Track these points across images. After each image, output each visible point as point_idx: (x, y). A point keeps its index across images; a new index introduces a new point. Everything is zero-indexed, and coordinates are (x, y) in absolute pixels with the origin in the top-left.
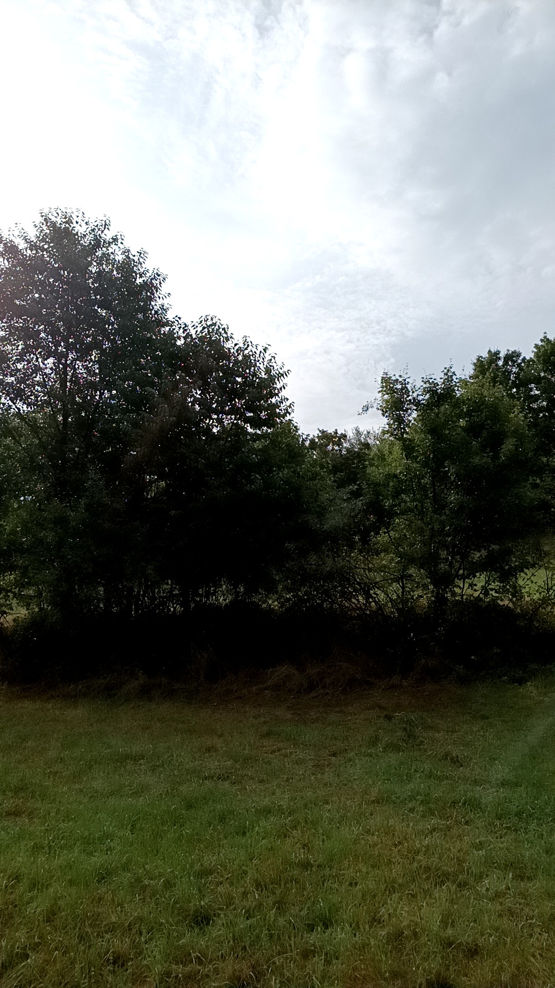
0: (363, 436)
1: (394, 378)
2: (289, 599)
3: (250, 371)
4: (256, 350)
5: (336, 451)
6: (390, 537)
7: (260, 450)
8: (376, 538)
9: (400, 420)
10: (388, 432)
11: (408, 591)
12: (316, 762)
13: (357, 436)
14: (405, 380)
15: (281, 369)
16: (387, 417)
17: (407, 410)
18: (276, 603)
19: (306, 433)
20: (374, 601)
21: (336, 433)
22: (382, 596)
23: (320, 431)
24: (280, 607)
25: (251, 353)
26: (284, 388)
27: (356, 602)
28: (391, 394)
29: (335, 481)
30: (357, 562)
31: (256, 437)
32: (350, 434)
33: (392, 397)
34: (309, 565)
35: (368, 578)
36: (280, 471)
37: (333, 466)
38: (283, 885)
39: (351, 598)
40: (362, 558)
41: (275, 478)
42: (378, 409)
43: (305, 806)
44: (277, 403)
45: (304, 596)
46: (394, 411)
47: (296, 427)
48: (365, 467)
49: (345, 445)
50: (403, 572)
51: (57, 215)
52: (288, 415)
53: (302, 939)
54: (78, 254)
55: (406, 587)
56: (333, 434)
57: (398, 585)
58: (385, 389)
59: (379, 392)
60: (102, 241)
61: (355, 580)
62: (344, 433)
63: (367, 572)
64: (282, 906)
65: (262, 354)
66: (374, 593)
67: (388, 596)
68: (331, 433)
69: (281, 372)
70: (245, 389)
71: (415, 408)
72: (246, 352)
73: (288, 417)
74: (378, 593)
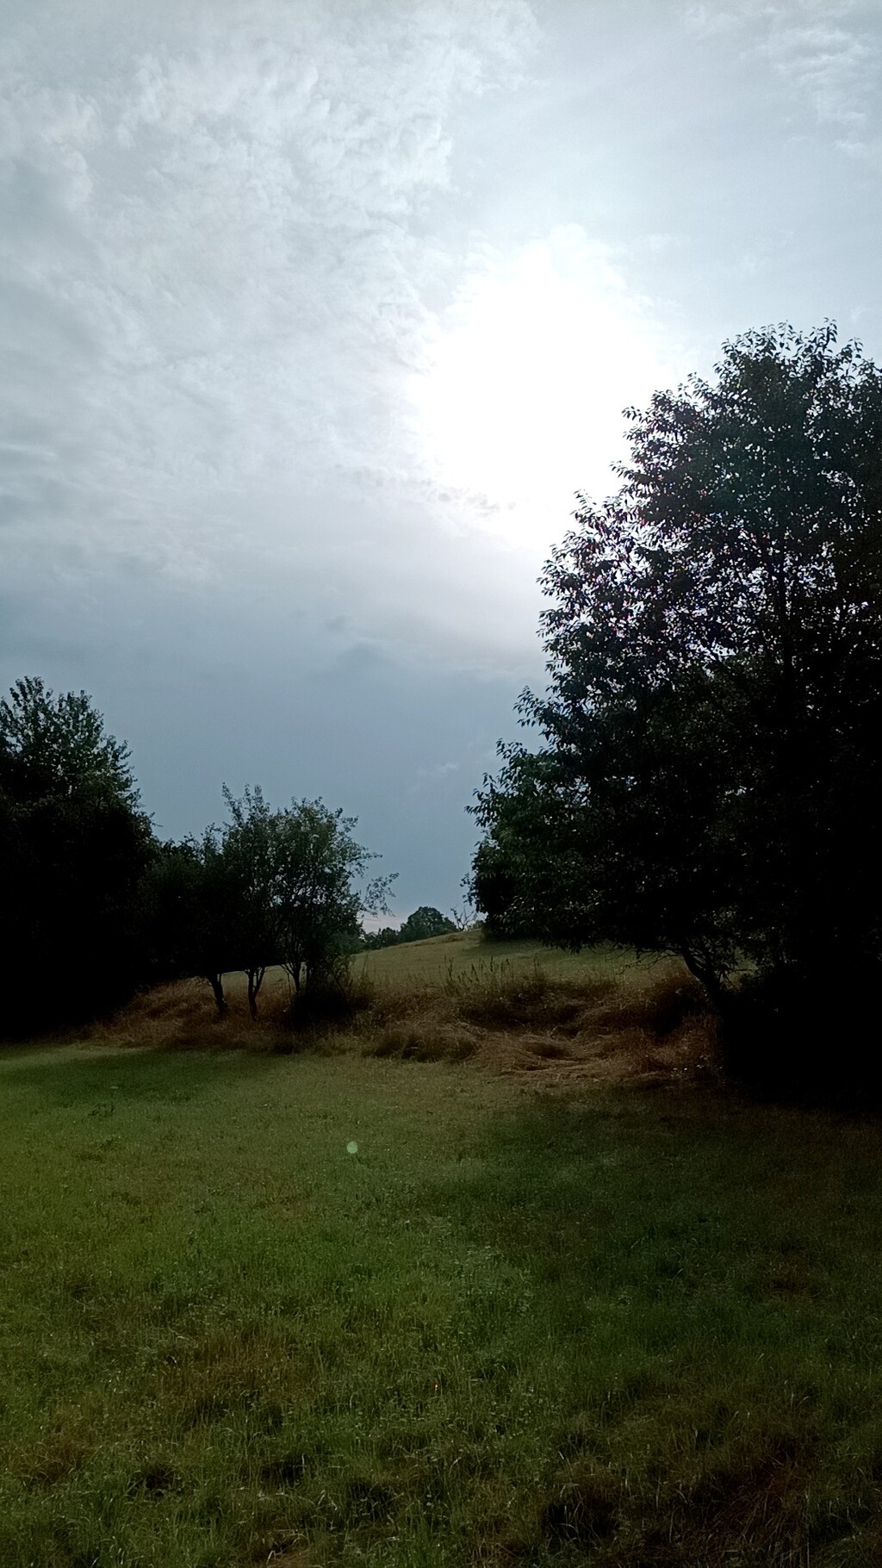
51: (750, 343)
54: (789, 395)
60: (825, 362)
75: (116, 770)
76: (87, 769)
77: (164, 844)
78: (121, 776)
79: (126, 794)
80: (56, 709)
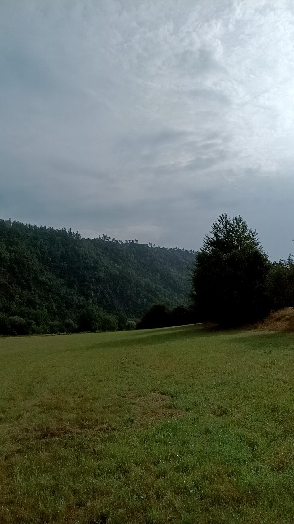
75: (253, 240)
76: (244, 241)
77: (273, 263)
78: (255, 242)
79: (258, 247)
80: (232, 223)
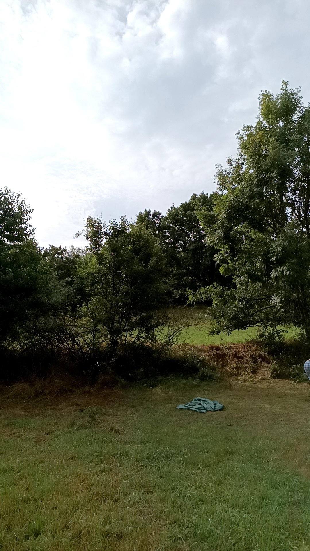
0: (76, 251)
1: (94, 220)
2: (26, 344)
3: (8, 207)
4: (13, 195)
5: (60, 258)
6: (88, 308)
7: (12, 255)
8: (80, 308)
9: (96, 243)
10: (89, 249)
11: (97, 339)
12: (37, 439)
13: (73, 250)
14: (100, 221)
15: (28, 208)
16: (89, 241)
17: (100, 238)
18: (18, 346)
19: (42, 247)
20: (77, 344)
21: (60, 248)
22: (82, 341)
23: (51, 246)
24: (20, 348)
25: (9, 197)
26: (30, 219)
27: (67, 345)
28: (92, 228)
29: (58, 275)
30: (68, 322)
31: (10, 247)
32: (69, 249)
33: (92, 230)
34: (40, 323)
35: (74, 331)
36: (25, 267)
37: (57, 267)
38: (11, 514)
39: (64, 342)
40: (71, 320)
41: (21, 272)
42: (84, 236)
43: (28, 466)
44: (25, 228)
45: (35, 341)
46: (93, 238)
47: (36, 243)
48: (76, 268)
49: (65, 255)
50: (94, 328)
52: (31, 235)
53: (21, 545)
55: (96, 336)
56: (58, 248)
57: (91, 336)
58: (89, 225)
59: (86, 226)
61: (67, 332)
62: (65, 248)
63: (74, 327)
64: (10, 527)
65: (16, 198)
66: (77, 340)
67: (85, 341)
68: (57, 248)
69: (28, 210)
70: (4, 218)
71: (105, 237)
72: (6, 196)
73: (31, 237)
74: (80, 339)
